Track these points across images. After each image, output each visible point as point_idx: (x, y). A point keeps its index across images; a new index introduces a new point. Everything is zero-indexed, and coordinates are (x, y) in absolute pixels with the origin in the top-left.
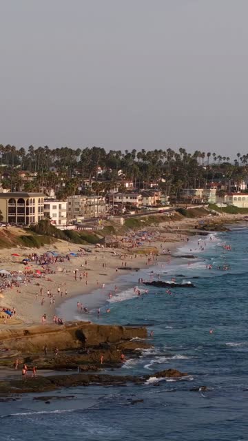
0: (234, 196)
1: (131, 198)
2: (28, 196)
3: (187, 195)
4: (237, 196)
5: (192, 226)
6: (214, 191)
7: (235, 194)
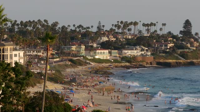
0: (97, 51)
1: (37, 52)
2: (5, 46)
3: (66, 51)
4: (100, 51)
5: (88, 72)
6: (83, 47)
7: (98, 50)
